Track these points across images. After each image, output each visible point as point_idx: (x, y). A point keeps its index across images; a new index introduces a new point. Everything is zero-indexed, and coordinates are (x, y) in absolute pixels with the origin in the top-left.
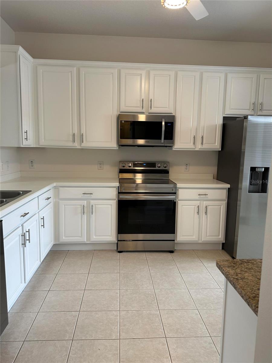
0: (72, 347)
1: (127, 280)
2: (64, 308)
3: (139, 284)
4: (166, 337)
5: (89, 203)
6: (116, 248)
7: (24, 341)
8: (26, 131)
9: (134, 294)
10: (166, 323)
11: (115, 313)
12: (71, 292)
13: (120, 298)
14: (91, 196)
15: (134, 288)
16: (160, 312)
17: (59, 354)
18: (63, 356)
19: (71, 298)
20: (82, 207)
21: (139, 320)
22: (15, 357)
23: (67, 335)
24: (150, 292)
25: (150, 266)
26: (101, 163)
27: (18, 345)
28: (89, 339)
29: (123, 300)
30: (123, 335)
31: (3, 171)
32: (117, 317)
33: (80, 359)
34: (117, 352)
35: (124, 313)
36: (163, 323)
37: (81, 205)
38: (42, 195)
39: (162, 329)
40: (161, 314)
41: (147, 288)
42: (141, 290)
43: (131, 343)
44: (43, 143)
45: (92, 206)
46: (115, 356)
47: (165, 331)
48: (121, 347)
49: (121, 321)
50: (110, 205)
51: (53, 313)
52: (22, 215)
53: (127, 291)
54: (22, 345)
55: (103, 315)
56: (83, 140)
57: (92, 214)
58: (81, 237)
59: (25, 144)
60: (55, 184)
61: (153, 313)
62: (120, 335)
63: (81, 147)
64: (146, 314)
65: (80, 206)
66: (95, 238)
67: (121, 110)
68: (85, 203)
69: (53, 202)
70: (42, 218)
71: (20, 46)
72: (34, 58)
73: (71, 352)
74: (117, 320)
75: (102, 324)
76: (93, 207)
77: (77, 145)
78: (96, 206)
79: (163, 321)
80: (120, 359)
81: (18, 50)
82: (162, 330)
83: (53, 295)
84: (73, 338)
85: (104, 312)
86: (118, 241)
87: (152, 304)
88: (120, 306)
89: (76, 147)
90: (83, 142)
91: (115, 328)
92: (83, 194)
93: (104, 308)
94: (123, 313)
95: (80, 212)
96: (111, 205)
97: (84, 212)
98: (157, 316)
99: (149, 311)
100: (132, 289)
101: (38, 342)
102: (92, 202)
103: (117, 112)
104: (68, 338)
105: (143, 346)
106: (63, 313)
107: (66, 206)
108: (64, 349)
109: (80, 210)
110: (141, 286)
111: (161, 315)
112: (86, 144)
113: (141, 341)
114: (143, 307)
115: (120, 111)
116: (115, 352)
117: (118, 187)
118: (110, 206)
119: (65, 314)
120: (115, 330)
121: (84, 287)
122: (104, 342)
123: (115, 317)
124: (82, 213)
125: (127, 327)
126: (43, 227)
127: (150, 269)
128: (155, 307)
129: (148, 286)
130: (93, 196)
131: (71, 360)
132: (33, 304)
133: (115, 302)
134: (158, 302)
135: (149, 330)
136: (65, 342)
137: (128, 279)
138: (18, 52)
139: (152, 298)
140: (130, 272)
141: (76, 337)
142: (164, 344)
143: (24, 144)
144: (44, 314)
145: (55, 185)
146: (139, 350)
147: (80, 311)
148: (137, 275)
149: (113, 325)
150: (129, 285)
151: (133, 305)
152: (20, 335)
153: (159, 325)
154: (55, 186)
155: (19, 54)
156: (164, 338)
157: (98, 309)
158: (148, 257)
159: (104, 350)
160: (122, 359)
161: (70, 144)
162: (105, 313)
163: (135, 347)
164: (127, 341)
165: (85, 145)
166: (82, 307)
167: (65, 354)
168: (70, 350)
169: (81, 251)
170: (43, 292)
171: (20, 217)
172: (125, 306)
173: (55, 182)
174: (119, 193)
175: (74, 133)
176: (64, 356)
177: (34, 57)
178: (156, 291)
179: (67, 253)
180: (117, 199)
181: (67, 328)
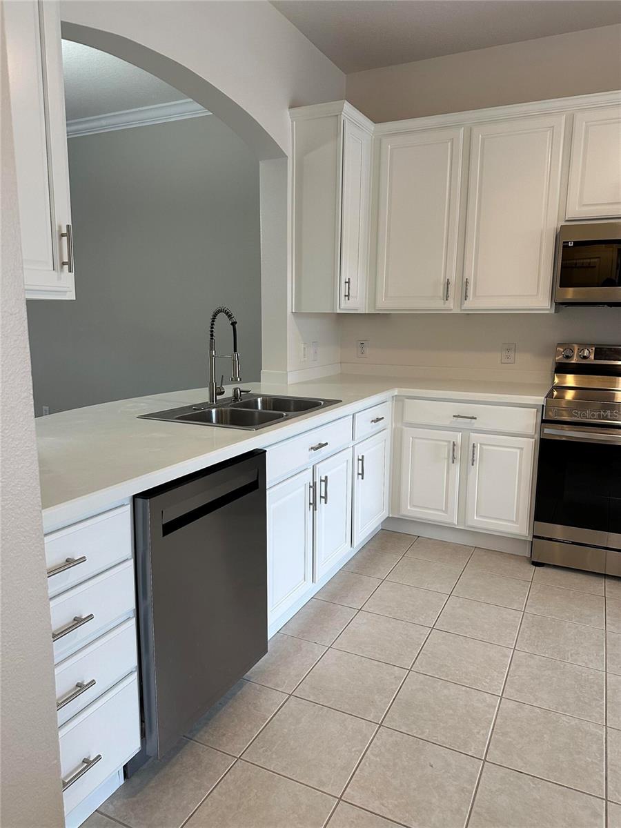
0: (375, 738)
1: (539, 633)
2: (379, 654)
3: (567, 649)
4: (607, 800)
5: (466, 439)
6: (527, 554)
7: (290, 695)
8: (347, 281)
9: (549, 669)
10: (616, 766)
11: (488, 699)
12: (402, 624)
13: (511, 669)
14: (474, 423)
15: (552, 655)
16: (606, 733)
17: (347, 744)
18: (353, 750)
19: (400, 637)
20: (452, 447)
21: (546, 733)
22: (269, 719)
23: (373, 710)
24: (591, 677)
25: (609, 615)
26: (510, 348)
27: (280, 698)
28: (415, 735)
29: (515, 676)
30: (495, 755)
31: (304, 361)
32: (491, 710)
33: (384, 770)
34: (469, 787)
35: (512, 705)
36: (608, 761)
37: (449, 442)
38: (364, 412)
39: (602, 776)
40: (608, 738)
41: (586, 663)
42: (570, 665)
43: (510, 780)
44: (384, 304)
45: (474, 446)
46: (463, 795)
47: (609, 783)
48: (482, 778)
49: (498, 720)
50: (519, 448)
51: (357, 657)
52: (313, 446)
53: (533, 658)
54: (285, 702)
55: (459, 695)
56: (468, 294)
57: (473, 465)
58: (444, 512)
59: (345, 306)
60: (396, 392)
61: (588, 729)
62: (487, 751)
63: (461, 310)
64: (567, 725)
65: (446, 443)
66: (476, 520)
67: (570, 216)
68: (458, 437)
69: (392, 428)
70: (360, 458)
71: (346, 101)
72: (375, 123)
73: (370, 749)
74: (488, 716)
75: (451, 712)
76: (475, 449)
77: (452, 306)
78: (484, 447)
79: (609, 756)
80: (473, 804)
81: (342, 111)
82: (599, 779)
83: (365, 621)
84: (382, 722)
85: (464, 688)
86: (534, 537)
87: (590, 705)
88: (506, 686)
89: (451, 310)
90: (468, 298)
91: (478, 733)
92: (454, 416)
93: (466, 681)
94: (508, 705)
95: (446, 456)
96: (522, 449)
97: (454, 458)
98: (595, 739)
99: (577, 721)
100: (547, 655)
101: (315, 706)
102: (474, 437)
103: (558, 221)
104: (373, 719)
105: (538, 797)
106: (376, 663)
107: (416, 440)
108: (360, 737)
109: (445, 451)
110: (571, 655)
111: (608, 742)
112: (475, 304)
113: (535, 784)
114: (565, 707)
115: (567, 219)
116: (465, 785)
117: (543, 406)
118: (518, 451)
119: (378, 666)
120: (478, 736)
121: (433, 621)
122: (445, 754)
123: (487, 708)
124: (451, 461)
125: (510, 740)
126: (360, 476)
127: (607, 621)
128: (598, 716)
129: (591, 661)
130: (476, 424)
131: (367, 764)
132: (325, 629)
133: (496, 673)
134: (608, 705)
135: (564, 765)
136: (364, 725)
137: (541, 631)
138: (341, 114)
139: (594, 693)
140: (551, 615)
141: (390, 721)
142: (596, 815)
143: (343, 306)
144: (339, 653)
145: (396, 394)
146: (526, 803)
147: (410, 670)
148: (569, 627)
149: (477, 725)
150: (539, 644)
151: (537, 694)
152: (287, 682)
153: (596, 764)
154: (396, 396)
155: (343, 118)
156: (603, 799)
157: (450, 677)
158: (611, 592)
159: (443, 771)
160: (477, 806)
161: (438, 305)
162: (467, 692)
163: (516, 792)
164: (502, 772)
165: (473, 304)
166: (417, 663)
167: (358, 748)
168: (370, 743)
169: (444, 544)
170: (348, 610)
171: (308, 449)
172: (518, 691)
173: (398, 387)
174: (543, 421)
175: (448, 280)
176: (355, 751)
177: (376, 120)
178: (611, 679)
179: (414, 541)
180: (537, 437)
181: (376, 697)
